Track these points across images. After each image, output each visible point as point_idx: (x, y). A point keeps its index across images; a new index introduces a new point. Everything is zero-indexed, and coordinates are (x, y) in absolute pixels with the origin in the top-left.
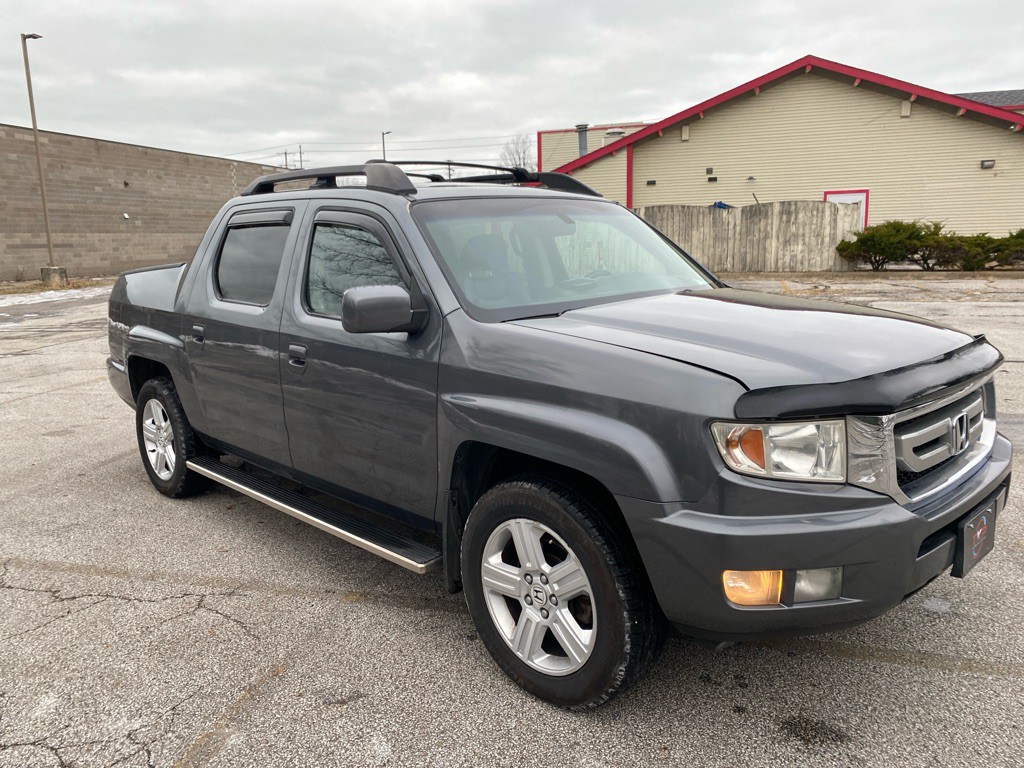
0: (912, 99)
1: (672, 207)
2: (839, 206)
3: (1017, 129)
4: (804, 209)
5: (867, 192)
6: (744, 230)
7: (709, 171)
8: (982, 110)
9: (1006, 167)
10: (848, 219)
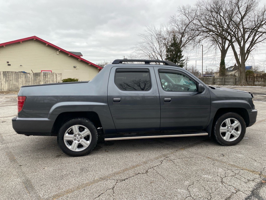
0: (59, 51)
1: (12, 72)
2: (57, 74)
3: (80, 60)
4: (49, 74)
5: (51, 71)
6: (34, 79)
7: (8, 62)
8: (74, 55)
9: (78, 68)
10: (59, 77)
